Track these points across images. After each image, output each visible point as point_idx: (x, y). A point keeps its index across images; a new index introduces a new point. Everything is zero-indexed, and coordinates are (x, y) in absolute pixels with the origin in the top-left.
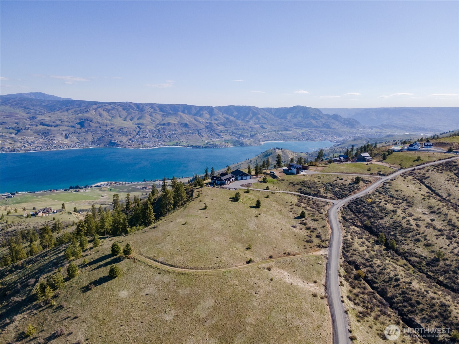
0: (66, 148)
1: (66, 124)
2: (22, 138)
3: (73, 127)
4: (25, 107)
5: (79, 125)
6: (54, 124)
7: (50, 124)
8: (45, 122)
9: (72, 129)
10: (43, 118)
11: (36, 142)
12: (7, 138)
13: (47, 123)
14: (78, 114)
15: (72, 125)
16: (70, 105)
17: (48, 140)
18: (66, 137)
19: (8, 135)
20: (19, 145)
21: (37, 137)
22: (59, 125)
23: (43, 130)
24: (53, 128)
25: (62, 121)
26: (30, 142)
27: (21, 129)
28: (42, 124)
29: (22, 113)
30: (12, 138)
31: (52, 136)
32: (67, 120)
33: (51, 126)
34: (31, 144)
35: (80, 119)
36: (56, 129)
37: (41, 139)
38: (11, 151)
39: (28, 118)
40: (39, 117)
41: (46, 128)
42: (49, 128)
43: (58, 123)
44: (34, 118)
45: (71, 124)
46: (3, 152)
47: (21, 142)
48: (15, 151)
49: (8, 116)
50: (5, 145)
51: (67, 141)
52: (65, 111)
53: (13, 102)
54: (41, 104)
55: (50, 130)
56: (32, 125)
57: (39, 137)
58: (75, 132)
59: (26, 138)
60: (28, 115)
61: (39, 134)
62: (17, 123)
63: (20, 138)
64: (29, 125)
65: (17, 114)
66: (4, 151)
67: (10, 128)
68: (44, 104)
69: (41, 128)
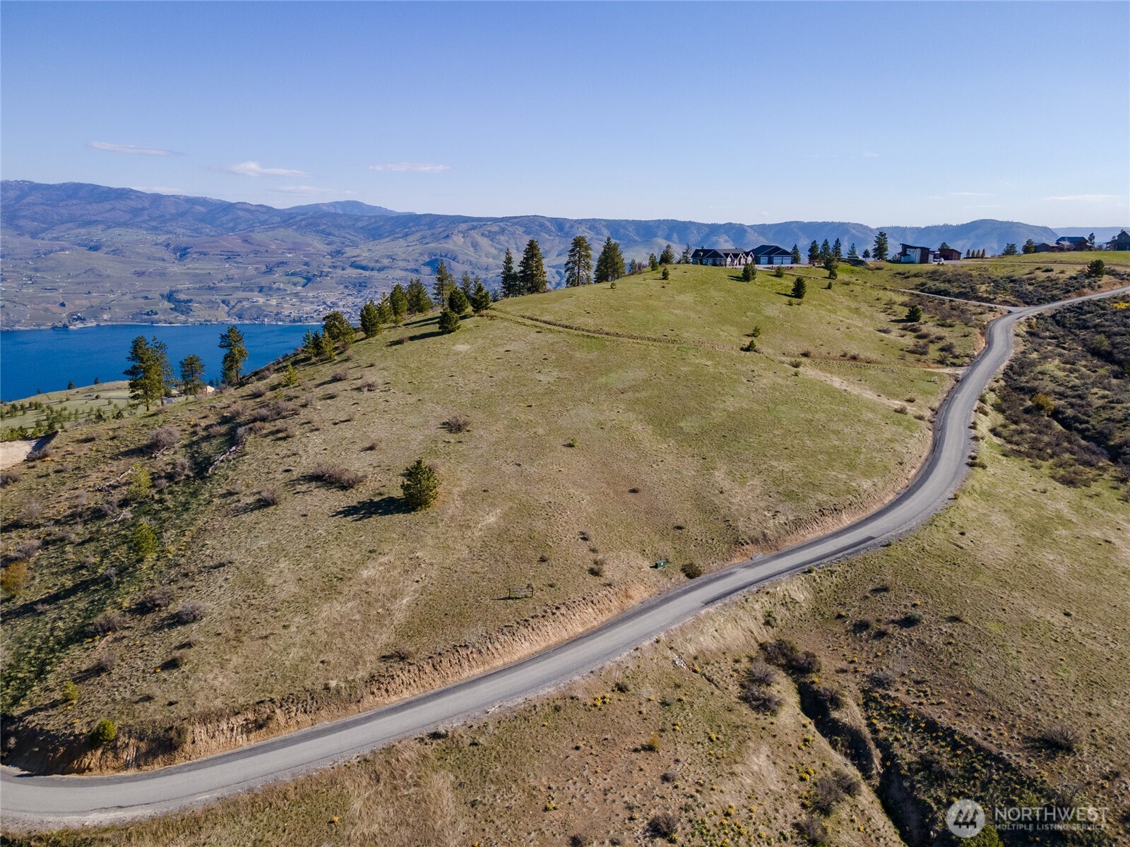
1: (402, 264)
2: (315, 294)
3: (417, 271)
4: (323, 232)
5: (429, 268)
6: (378, 265)
7: (372, 265)
8: (360, 261)
9: (413, 277)
10: (357, 252)
11: (341, 303)
12: (288, 294)
13: (364, 263)
14: (428, 243)
15: (415, 267)
16: (411, 224)
17: (365, 299)
19: (290, 288)
20: (308, 308)
21: (343, 293)
22: (387, 267)
23: (356, 278)
24: (375, 273)
25: (393, 259)
26: (329, 303)
27: (314, 275)
28: (355, 265)
29: (317, 244)
30: (296, 295)
31: (373, 290)
32: (404, 256)
33: (372, 270)
34: (330, 307)
35: (430, 254)
36: (382, 275)
37: (350, 297)
38: (294, 321)
39: (328, 254)
40: (350, 252)
41: (361, 274)
42: (367, 273)
43: (386, 262)
44: (339, 252)
45: (412, 265)
46: (279, 323)
47: (312, 303)
48: (301, 321)
49: (290, 250)
50: (282, 308)
52: (400, 238)
53: (302, 220)
54: (354, 225)
55: (370, 278)
56: (335, 267)
57: (347, 292)
59: (323, 294)
60: (328, 249)
61: (346, 287)
62: (306, 264)
63: (311, 294)
64: (330, 267)
65: (309, 245)
66: (280, 321)
67: (293, 274)
68: (360, 224)
69: (352, 273)
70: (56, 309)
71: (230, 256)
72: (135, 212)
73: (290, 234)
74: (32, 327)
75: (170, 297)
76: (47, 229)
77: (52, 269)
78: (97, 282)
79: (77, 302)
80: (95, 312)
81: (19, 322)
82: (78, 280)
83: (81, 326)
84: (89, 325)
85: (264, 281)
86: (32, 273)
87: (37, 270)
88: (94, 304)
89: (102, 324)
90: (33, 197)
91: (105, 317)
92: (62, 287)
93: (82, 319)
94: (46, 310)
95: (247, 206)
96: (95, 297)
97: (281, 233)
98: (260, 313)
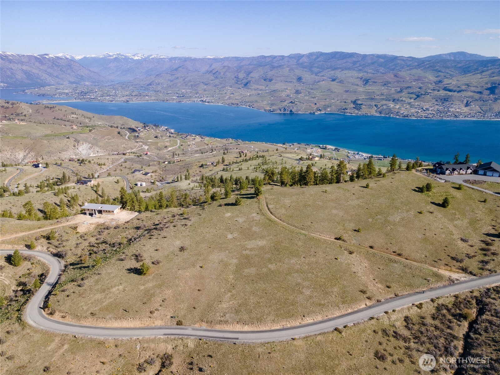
0: (461, 118)
1: (473, 89)
2: (419, 104)
3: (480, 93)
4: (436, 70)
5: (489, 91)
6: (459, 89)
7: (454, 89)
8: (449, 87)
9: (477, 96)
10: (450, 81)
11: (431, 109)
12: (405, 103)
13: (451, 88)
14: (494, 77)
15: (480, 90)
16: (489, 65)
17: (445, 107)
18: (467, 105)
19: (408, 100)
20: (413, 110)
21: (434, 104)
22: (463, 91)
23: (443, 96)
24: (455, 94)
25: (469, 86)
26: (424, 109)
27: (422, 94)
28: (445, 89)
29: (431, 77)
30: (409, 104)
31: (451, 102)
32: (475, 84)
33: (455, 91)
34: (424, 111)
35: (492, 83)
36: (459, 94)
37: (437, 106)
38: (405, 116)
39: (434, 83)
40: (446, 81)
41: (447, 94)
42: (450, 93)
43: (464, 87)
44: (440, 82)
45: (479, 90)
46: (397, 117)
47: (416, 108)
48: (407, 117)
49: (416, 80)
50: (401, 110)
51: (466, 110)
52: (478, 73)
53: (427, 65)
54: (455, 66)
55: (451, 96)
56: (434, 90)
57: (436, 103)
58: (481, 99)
59: (422, 104)
60: (436, 79)
61: (437, 100)
62: (420, 88)
63: (417, 104)
64: (432, 90)
65: (425, 78)
66: (398, 116)
67: (411, 93)
68: (459, 65)
69: (443, 93)
70: (313, 105)
71: (386, 84)
72: (355, 63)
73: (418, 72)
74: (304, 113)
75: (354, 102)
76: (321, 71)
77: (317, 89)
78: (330, 95)
79: (321, 103)
80: (325, 107)
81: (300, 110)
82: (324, 94)
83: (319, 113)
84: (322, 112)
85: (396, 96)
86: (310, 90)
87: (312, 89)
88: (326, 104)
89: (327, 113)
90: (320, 58)
91: (329, 110)
92: (318, 96)
93: (320, 110)
94: (310, 106)
95: (402, 58)
96: (328, 101)
97: (414, 71)
98: (390, 111)
